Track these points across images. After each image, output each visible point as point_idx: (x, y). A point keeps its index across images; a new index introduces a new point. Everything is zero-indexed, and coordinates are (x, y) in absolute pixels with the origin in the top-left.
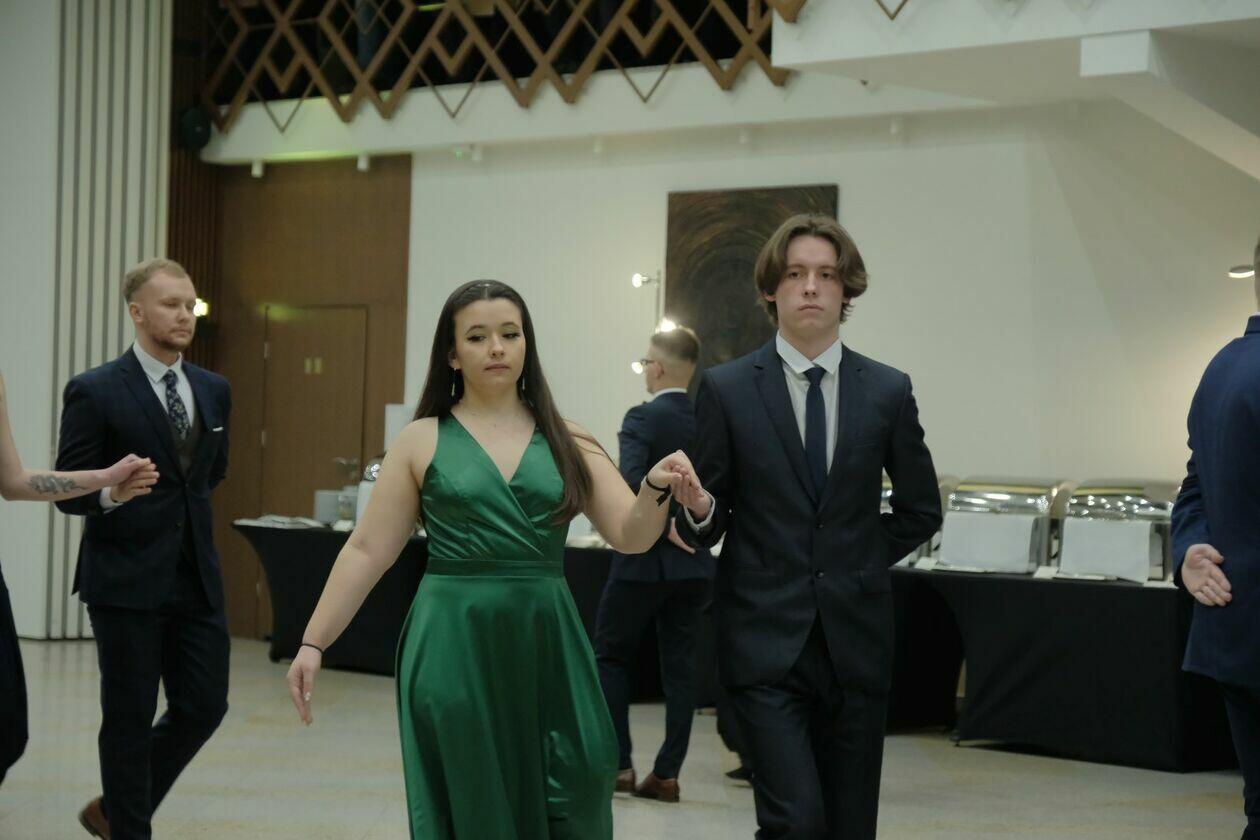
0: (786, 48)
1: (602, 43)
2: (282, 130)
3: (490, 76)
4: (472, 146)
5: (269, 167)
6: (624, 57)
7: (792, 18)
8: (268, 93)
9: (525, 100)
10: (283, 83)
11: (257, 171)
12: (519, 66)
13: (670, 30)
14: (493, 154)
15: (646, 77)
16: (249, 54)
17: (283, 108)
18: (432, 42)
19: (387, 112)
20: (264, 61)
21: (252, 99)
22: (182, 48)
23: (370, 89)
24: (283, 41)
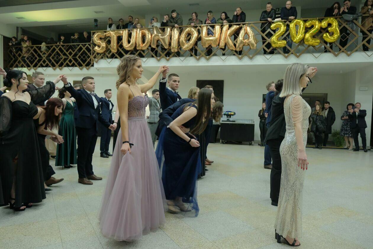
0: (96, 65)
1: (65, 64)
3: (50, 67)
4: (47, 74)
6: (68, 65)
7: (97, 62)
8: (17, 67)
9: (54, 70)
12: (53, 66)
13: (74, 63)
15: (71, 68)
16: (15, 62)
18: (41, 62)
20: (17, 63)
22: (4, 60)
23: (33, 67)
24: (20, 61)
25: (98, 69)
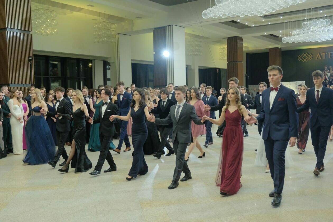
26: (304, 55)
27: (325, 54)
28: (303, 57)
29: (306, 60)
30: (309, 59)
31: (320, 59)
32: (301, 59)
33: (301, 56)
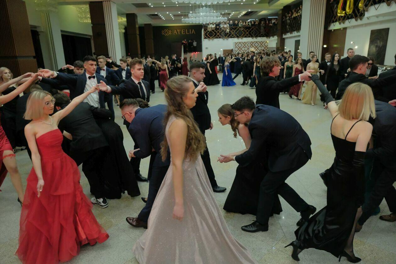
2: (334, 26)
3: (353, 18)
4: (352, 26)
5: (334, 30)
7: (367, 11)
8: (333, 22)
9: (356, 20)
10: (335, 21)
11: (333, 31)
14: (354, 27)
17: (334, 23)
19: (344, 23)
20: (333, 18)
21: (332, 23)
23: (342, 20)
25: (368, 18)
26: (165, 31)
27: (180, 31)
28: (165, 32)
29: (168, 34)
30: (169, 33)
31: (177, 34)
32: (164, 33)
33: (164, 30)
